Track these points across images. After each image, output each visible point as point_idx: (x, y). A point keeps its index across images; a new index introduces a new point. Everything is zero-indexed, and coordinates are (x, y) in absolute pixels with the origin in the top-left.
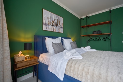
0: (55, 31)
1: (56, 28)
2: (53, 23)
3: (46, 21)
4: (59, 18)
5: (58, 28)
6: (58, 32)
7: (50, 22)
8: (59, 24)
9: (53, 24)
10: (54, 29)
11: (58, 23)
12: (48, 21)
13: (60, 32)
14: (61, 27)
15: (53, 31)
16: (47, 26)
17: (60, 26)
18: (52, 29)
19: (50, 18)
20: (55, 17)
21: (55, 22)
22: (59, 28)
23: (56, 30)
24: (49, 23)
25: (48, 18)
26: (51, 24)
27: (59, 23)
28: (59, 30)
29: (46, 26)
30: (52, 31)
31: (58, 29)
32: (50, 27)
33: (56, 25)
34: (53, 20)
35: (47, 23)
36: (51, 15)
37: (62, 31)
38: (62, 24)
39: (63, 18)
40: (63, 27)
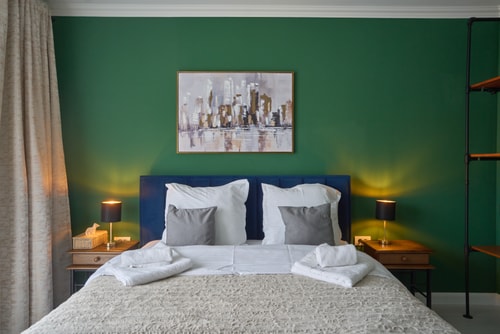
0: (235, 149)
1: (243, 133)
2: (229, 113)
3: (189, 111)
4: (262, 84)
5: (254, 132)
6: (255, 149)
7: (210, 116)
8: (259, 113)
9: (223, 120)
10: (229, 143)
11: (257, 108)
12: (201, 115)
13: (267, 149)
14: (277, 124)
15: (227, 148)
16: (196, 135)
17: (269, 120)
18: (223, 141)
19: (211, 98)
20: (235, 86)
21: (236, 109)
22: (262, 133)
23: (245, 141)
24: (205, 118)
25: (200, 101)
26: (217, 122)
27: (261, 108)
28: (261, 139)
29: (191, 136)
30: (222, 149)
31: (256, 135)
32: (208, 134)
33: (246, 120)
34: (227, 101)
35: (195, 121)
36: (217, 83)
37: (281, 142)
38: (283, 107)
39: (290, 75)
40: (289, 120)
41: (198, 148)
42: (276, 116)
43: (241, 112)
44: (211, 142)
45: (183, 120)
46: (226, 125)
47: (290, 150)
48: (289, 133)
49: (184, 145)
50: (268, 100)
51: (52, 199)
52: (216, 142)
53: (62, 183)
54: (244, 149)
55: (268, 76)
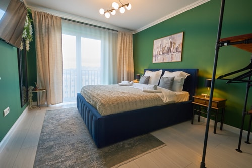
0: (165, 61)
1: (167, 56)
2: (164, 50)
3: (155, 52)
4: (174, 39)
5: (170, 55)
6: (170, 61)
8: (172, 49)
9: (163, 52)
10: (164, 59)
11: (171, 47)
13: (173, 61)
14: (177, 52)
16: (156, 58)
17: (174, 51)
19: (160, 46)
20: (165, 42)
21: (166, 49)
22: (172, 55)
23: (168, 58)
24: (159, 52)
25: (158, 48)
26: (161, 53)
28: (172, 57)
30: (162, 61)
32: (159, 57)
33: (168, 51)
34: (164, 46)
35: (157, 54)
36: (162, 41)
37: (177, 57)
38: (179, 45)
39: (182, 34)
40: (181, 50)
41: (157, 62)
42: (177, 49)
45: (154, 54)
46: (163, 54)
47: (180, 60)
48: (180, 54)
49: (154, 61)
50: (175, 44)
51: (128, 73)
52: (161, 59)
53: (132, 70)
54: (167, 61)
55: (175, 36)
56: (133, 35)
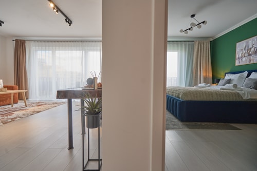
0: (252, 62)
1: (255, 56)
2: (250, 51)
9: (249, 53)
10: (250, 60)
18: (248, 60)
19: (245, 48)
20: (253, 42)
21: (252, 49)
23: (255, 59)
24: (243, 54)
25: (242, 49)
26: (247, 55)
29: (239, 60)
30: (248, 63)
32: (244, 59)
34: (250, 47)
35: (240, 55)
36: (247, 42)
41: (241, 64)
43: (254, 50)
44: (245, 61)
45: (237, 56)
46: (249, 55)
49: (237, 63)
51: (205, 78)
52: (246, 61)
54: (255, 62)
56: (211, 42)
